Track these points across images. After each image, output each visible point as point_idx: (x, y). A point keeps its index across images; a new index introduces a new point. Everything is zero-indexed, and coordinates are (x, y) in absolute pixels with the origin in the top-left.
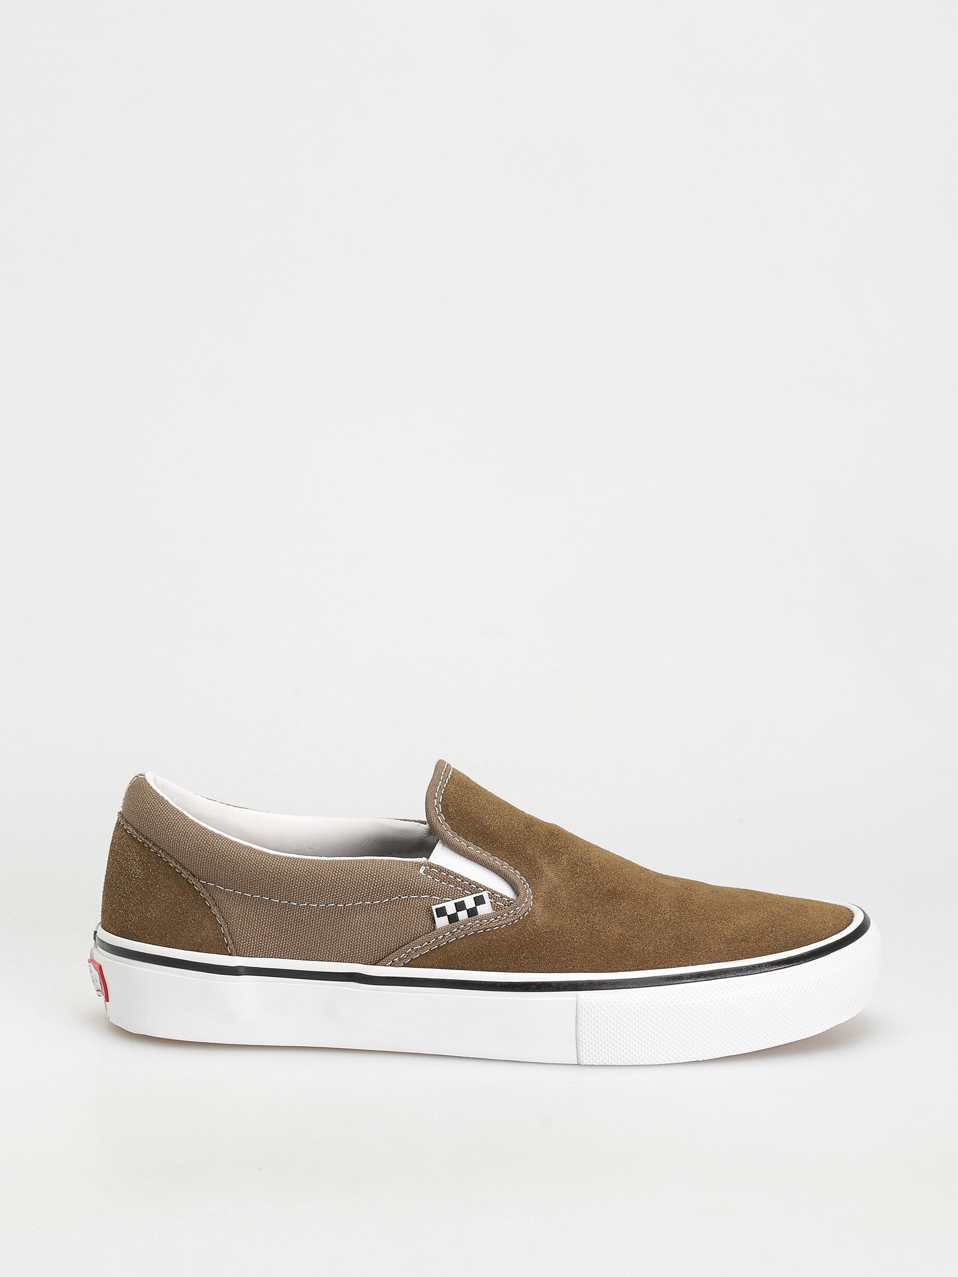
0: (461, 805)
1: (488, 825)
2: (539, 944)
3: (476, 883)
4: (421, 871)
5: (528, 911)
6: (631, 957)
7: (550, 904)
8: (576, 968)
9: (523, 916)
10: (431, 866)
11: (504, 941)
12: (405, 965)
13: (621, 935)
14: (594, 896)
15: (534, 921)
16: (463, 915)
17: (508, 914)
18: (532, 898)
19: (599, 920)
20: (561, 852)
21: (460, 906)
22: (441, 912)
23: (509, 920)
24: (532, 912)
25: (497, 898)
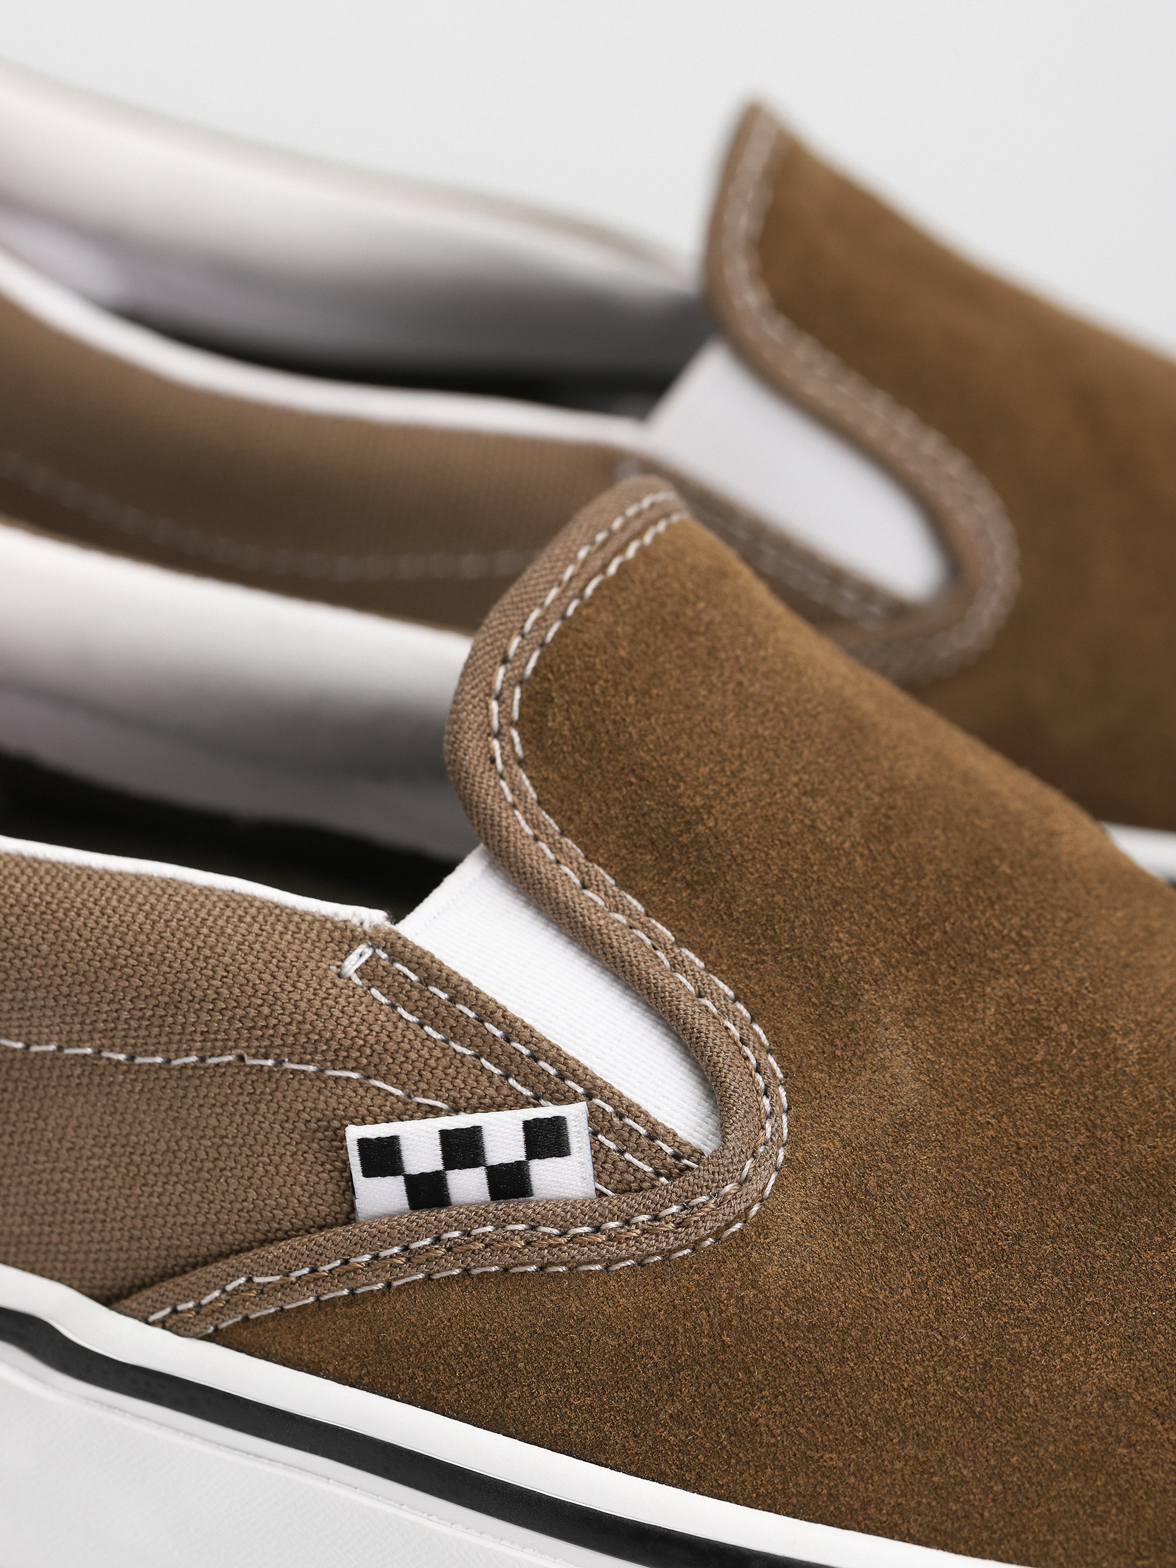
0: (607, 705)
1: (697, 810)
2: (748, 1371)
3: (557, 1057)
4: (352, 963)
5: (743, 1216)
6: (1120, 1510)
7: (852, 1197)
8: (872, 1510)
9: (717, 1234)
10: (398, 950)
11: (607, 1328)
12: (216, 1337)
13: (1109, 1393)
14: (1063, 1188)
15: (755, 1268)
16: (468, 1186)
17: (656, 1218)
18: (781, 1158)
19: (1043, 1308)
20: (992, 961)
21: (462, 1148)
22: (382, 1157)
23: (649, 1244)
24: (761, 1226)
25: (626, 1138)
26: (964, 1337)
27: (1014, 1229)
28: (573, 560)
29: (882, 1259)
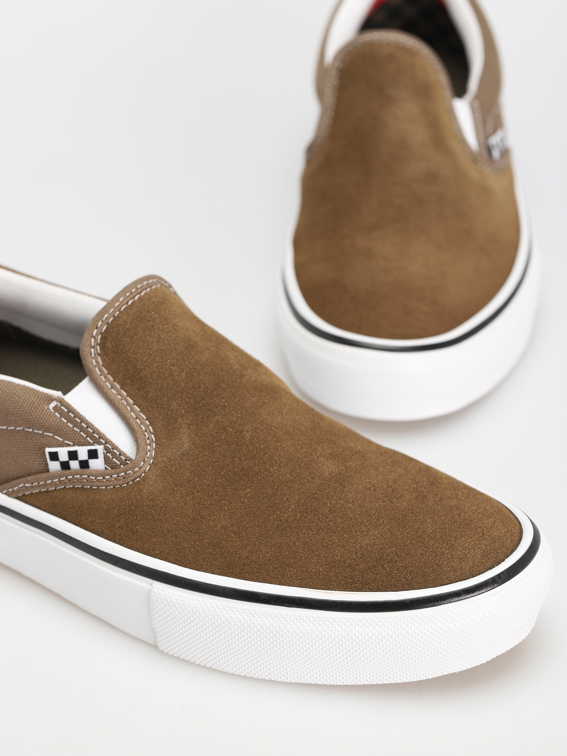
0: (122, 341)
1: (141, 370)
2: (137, 516)
3: (99, 433)
4: (52, 405)
5: (140, 476)
6: (221, 557)
7: (168, 473)
8: (162, 554)
9: (133, 481)
10: (62, 402)
11: (105, 503)
12: (18, 498)
13: (224, 527)
14: (222, 473)
15: (141, 490)
16: (74, 465)
17: (118, 476)
18: (151, 462)
19: (211, 504)
20: (215, 411)
21: (73, 455)
22: (54, 456)
23: (116, 482)
24: (144, 479)
25: (114, 454)
26: (190, 511)
27: (208, 483)
28: (118, 301)
29: (173, 489)
